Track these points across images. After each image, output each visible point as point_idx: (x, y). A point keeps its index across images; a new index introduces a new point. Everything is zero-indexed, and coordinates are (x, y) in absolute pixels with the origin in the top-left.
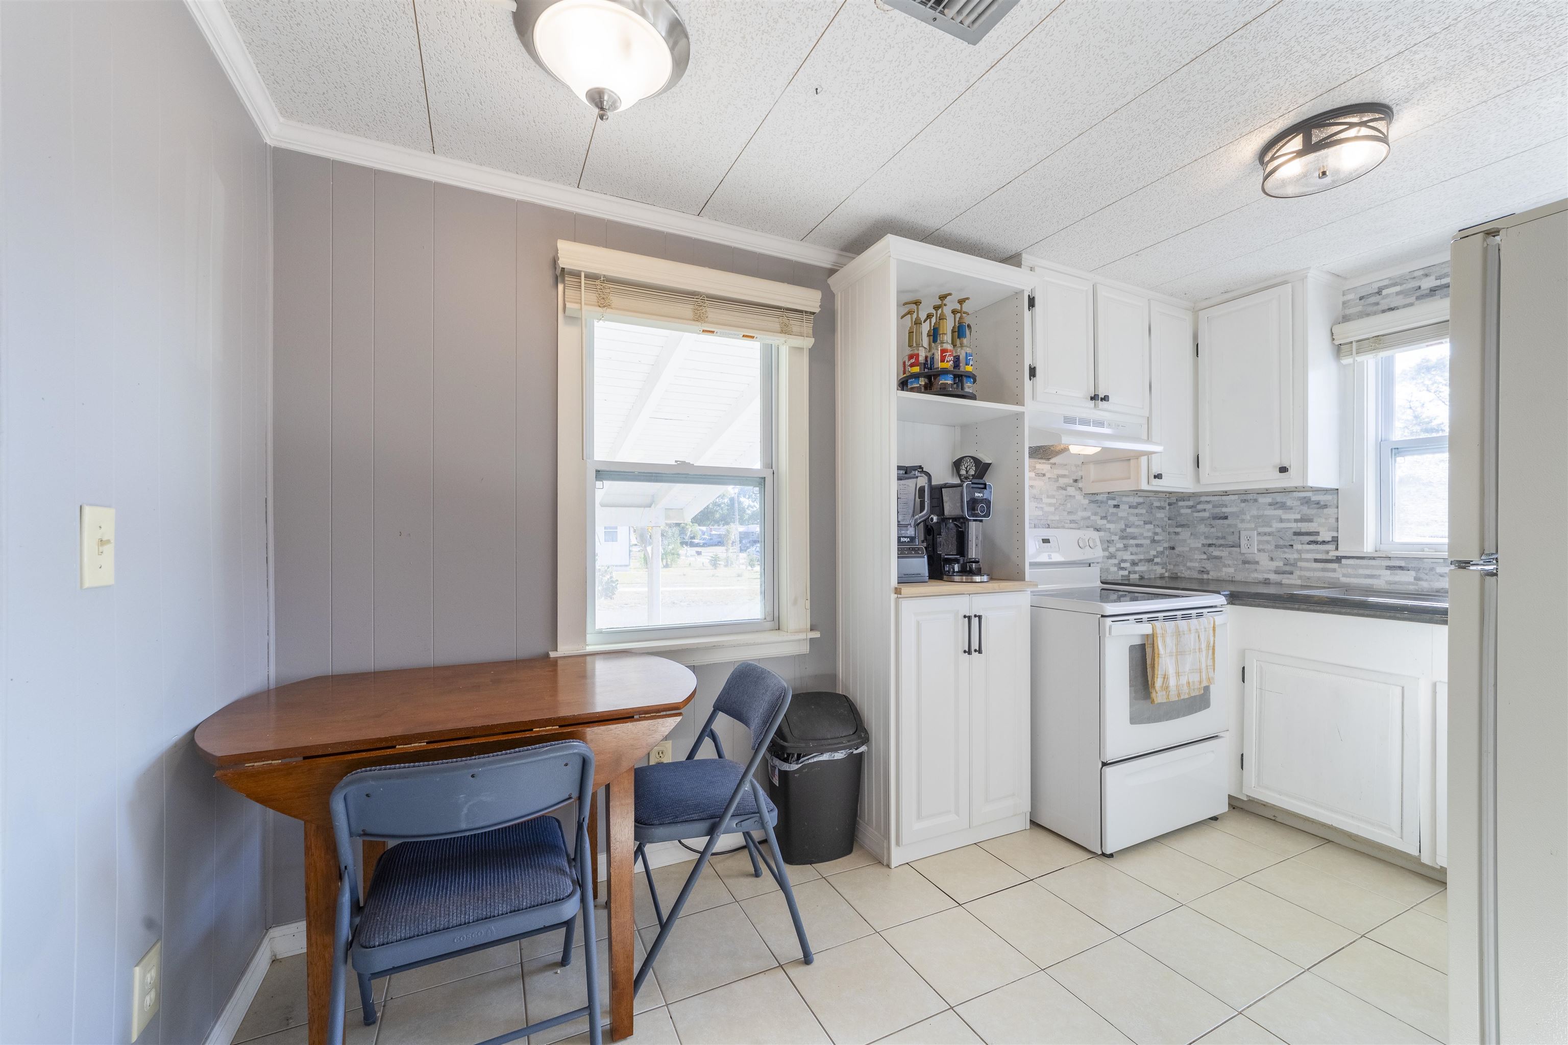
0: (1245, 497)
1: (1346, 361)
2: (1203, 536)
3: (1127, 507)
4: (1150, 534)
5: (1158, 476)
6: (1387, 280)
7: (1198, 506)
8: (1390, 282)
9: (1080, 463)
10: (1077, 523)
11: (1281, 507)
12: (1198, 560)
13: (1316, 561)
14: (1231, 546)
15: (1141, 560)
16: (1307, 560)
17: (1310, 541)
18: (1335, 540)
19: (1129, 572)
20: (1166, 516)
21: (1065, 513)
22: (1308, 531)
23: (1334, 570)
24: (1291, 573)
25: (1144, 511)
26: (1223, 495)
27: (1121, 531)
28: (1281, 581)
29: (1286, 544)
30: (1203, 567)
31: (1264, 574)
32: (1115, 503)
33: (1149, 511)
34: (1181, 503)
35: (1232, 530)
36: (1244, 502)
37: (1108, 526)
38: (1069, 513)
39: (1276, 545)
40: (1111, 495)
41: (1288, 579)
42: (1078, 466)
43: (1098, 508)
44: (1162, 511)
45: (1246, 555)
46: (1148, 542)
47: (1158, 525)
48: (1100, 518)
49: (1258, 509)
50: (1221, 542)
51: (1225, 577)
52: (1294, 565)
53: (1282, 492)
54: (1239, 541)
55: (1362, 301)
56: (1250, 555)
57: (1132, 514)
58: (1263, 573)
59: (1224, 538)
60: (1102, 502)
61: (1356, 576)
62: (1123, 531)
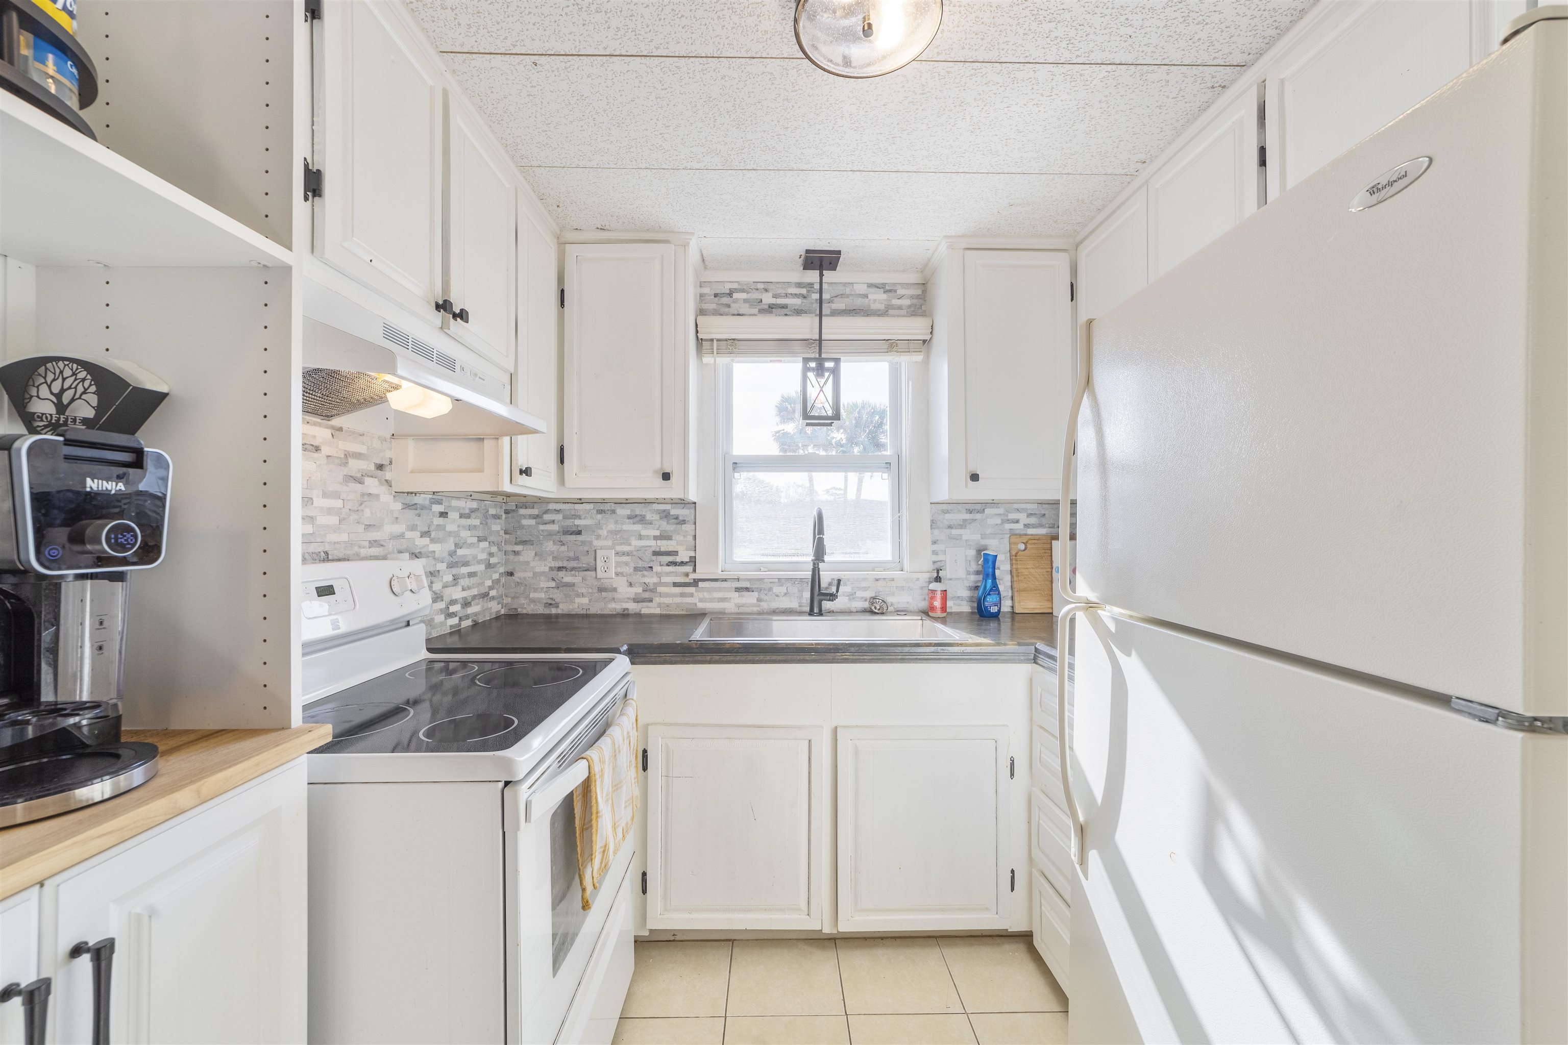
0: (602, 507)
1: (708, 359)
2: (551, 557)
3: (457, 515)
4: (484, 556)
5: (526, 472)
6: (736, 284)
7: (545, 515)
8: (739, 287)
9: (389, 436)
10: (382, 546)
11: (640, 521)
12: (545, 590)
13: (675, 585)
14: (584, 569)
15: (474, 597)
16: (666, 585)
17: (669, 562)
18: (693, 560)
19: (460, 618)
20: (502, 529)
21: (361, 528)
22: (667, 550)
23: (692, 595)
24: (651, 601)
25: (477, 522)
26: (576, 503)
27: (449, 555)
28: (640, 611)
29: (646, 566)
30: (552, 599)
31: (623, 604)
32: (441, 508)
33: (484, 522)
34: (522, 511)
35: (586, 549)
36: (600, 514)
37: (432, 547)
38: (368, 527)
39: (635, 568)
40: (437, 497)
41: (648, 607)
42: (385, 440)
43: (417, 518)
44: (498, 521)
45: (602, 581)
46: (482, 567)
47: (493, 542)
48: (419, 534)
49: (616, 522)
50: (573, 564)
51: (577, 610)
52: (653, 591)
53: (641, 503)
54: (594, 562)
55: (717, 299)
56: (606, 581)
57: (463, 527)
58: (621, 602)
59: (576, 559)
60: (423, 508)
61: (712, 600)
62: (452, 554)
